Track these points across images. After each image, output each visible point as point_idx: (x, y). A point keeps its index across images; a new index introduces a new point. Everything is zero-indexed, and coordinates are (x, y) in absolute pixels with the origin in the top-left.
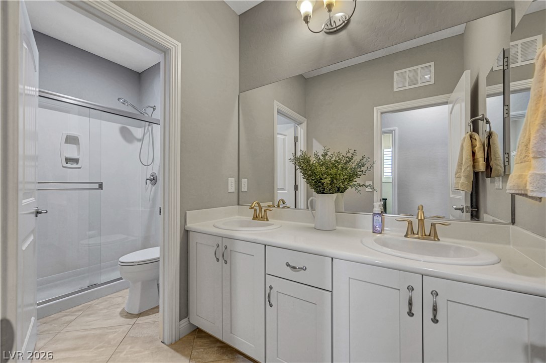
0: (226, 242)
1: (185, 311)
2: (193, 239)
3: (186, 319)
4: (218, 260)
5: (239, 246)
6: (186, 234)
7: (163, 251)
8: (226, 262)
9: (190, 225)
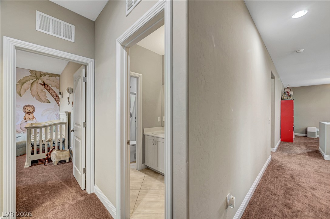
0: (156, 139)
1: (144, 161)
2: (146, 137)
3: (144, 164)
4: (154, 144)
5: (160, 140)
6: (144, 136)
7: (137, 142)
8: (156, 145)
9: (145, 133)
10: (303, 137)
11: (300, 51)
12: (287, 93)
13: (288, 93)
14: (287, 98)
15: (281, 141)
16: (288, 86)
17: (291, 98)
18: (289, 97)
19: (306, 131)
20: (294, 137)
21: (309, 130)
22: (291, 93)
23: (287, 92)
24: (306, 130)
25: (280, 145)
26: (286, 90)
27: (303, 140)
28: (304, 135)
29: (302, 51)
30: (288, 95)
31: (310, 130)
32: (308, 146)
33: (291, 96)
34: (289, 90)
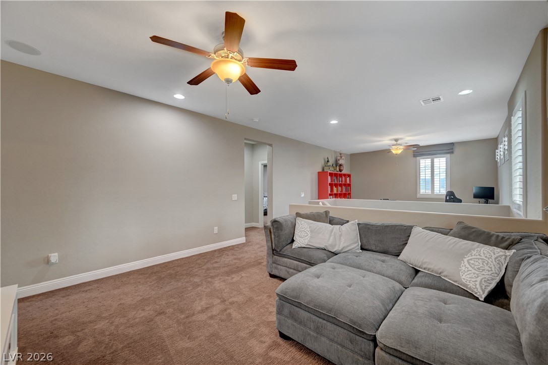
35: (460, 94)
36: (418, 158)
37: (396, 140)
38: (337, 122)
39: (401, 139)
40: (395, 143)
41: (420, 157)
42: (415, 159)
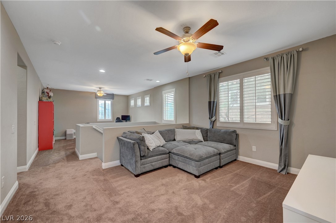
10: (63, 140)
11: (57, 43)
12: (46, 94)
13: (48, 94)
14: (46, 98)
15: (39, 150)
16: (47, 86)
17: (51, 100)
18: (48, 99)
19: (65, 134)
20: (54, 142)
21: (68, 133)
22: (51, 94)
23: (47, 92)
24: (66, 132)
25: (36, 156)
26: (46, 91)
27: (63, 144)
28: (64, 138)
29: (59, 44)
30: (48, 96)
31: (69, 131)
32: (67, 149)
33: (51, 97)
34: (49, 91)
35: (157, 82)
36: (98, 99)
37: (100, 88)
38: (100, 71)
39: (103, 88)
40: (99, 89)
41: (100, 99)
42: (96, 99)
